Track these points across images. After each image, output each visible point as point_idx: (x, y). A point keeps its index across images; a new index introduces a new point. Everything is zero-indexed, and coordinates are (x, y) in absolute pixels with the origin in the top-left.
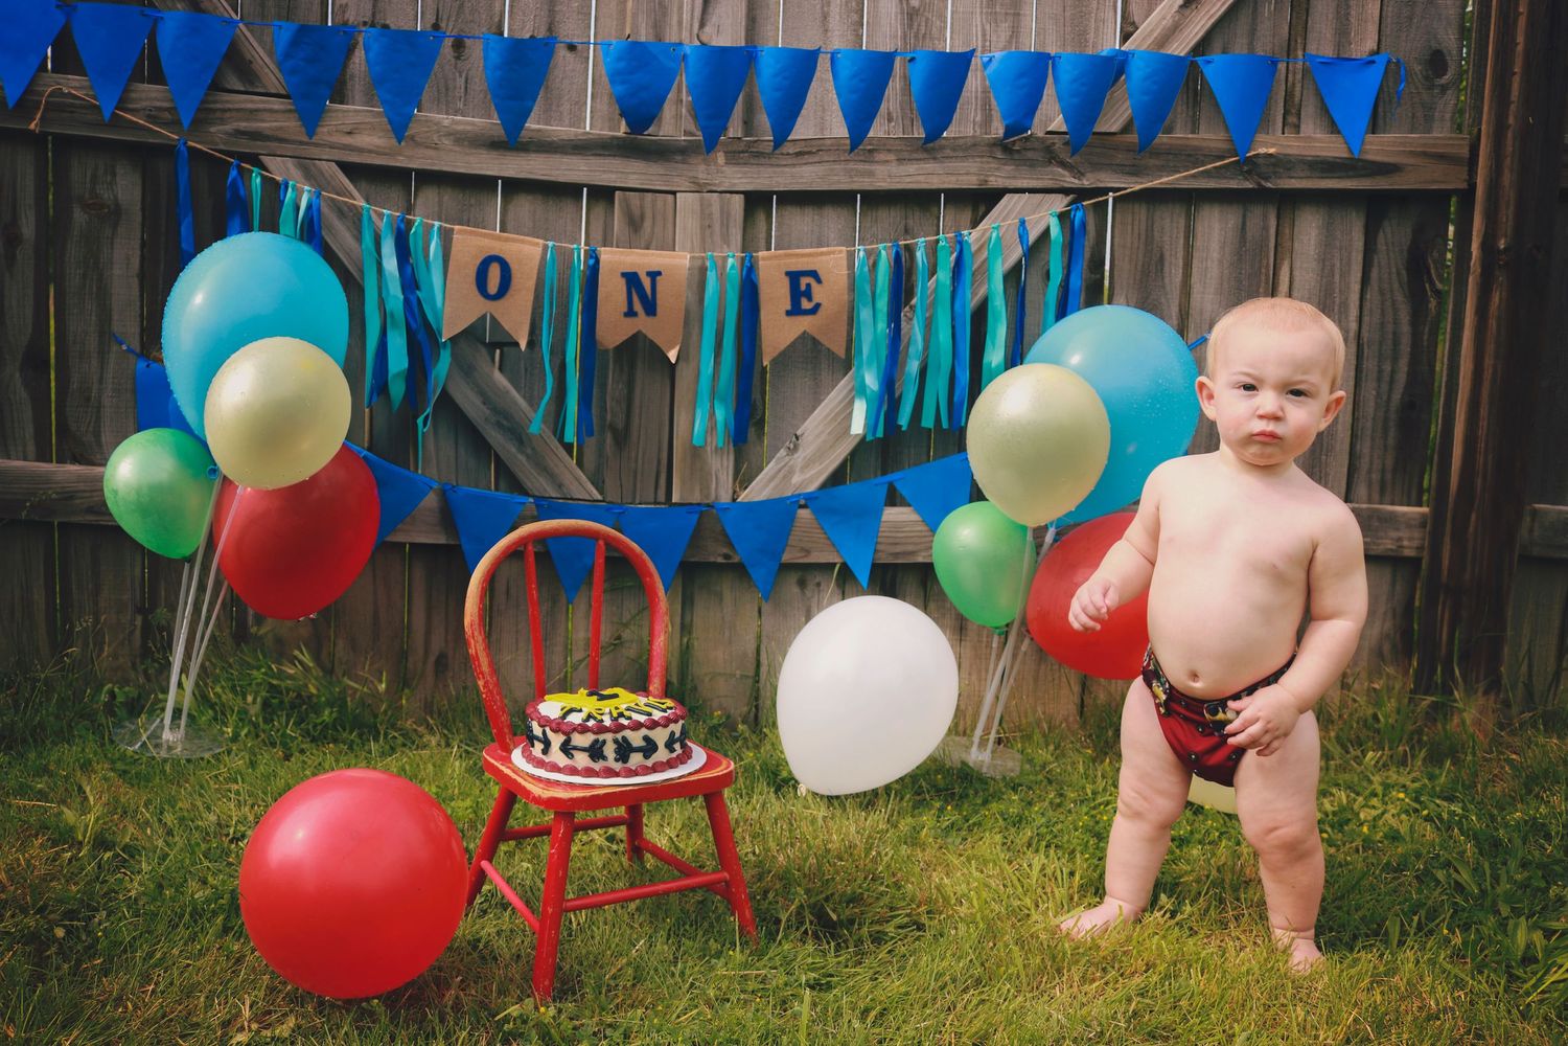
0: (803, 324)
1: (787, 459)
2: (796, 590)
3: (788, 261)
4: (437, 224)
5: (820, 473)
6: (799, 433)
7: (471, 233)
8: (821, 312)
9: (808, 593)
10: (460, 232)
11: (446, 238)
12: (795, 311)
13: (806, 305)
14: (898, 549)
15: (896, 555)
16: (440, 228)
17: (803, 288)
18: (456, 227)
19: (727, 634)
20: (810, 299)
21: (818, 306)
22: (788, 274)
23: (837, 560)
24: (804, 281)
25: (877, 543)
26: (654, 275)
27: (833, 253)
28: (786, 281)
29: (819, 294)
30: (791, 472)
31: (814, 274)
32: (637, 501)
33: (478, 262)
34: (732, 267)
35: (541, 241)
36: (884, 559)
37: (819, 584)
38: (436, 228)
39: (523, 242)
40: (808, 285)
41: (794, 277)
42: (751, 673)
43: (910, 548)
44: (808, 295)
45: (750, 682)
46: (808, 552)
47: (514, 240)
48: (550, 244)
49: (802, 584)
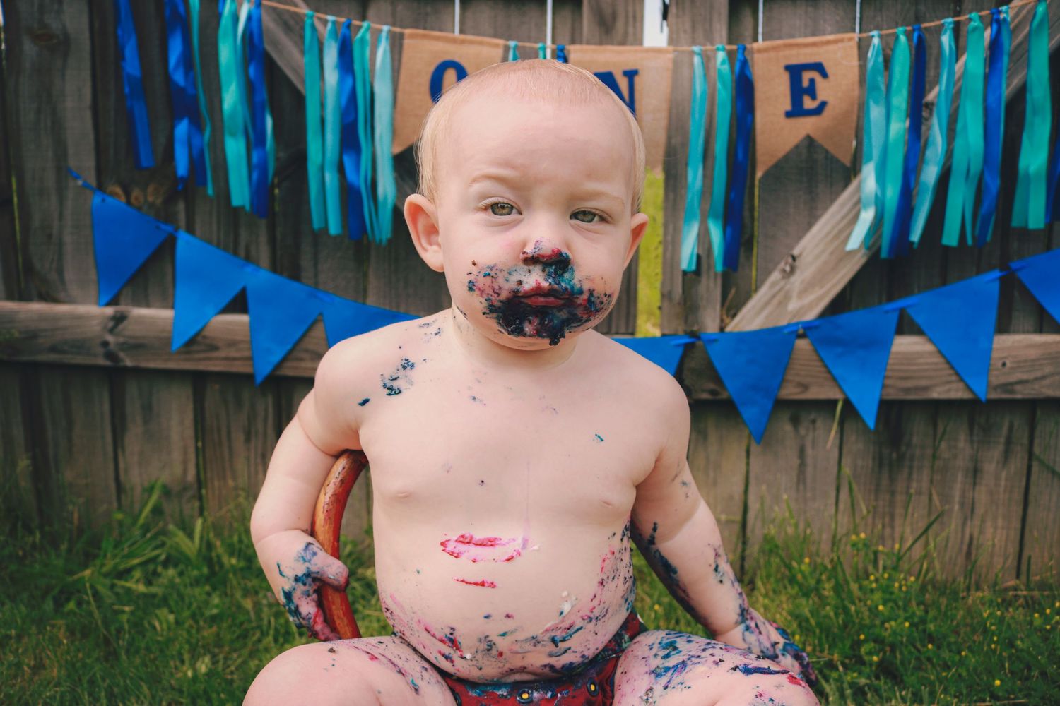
0: (806, 126)
1: (782, 283)
2: (788, 427)
3: (787, 52)
4: (385, 28)
5: (820, 298)
6: (796, 252)
7: (424, 37)
8: (827, 112)
9: (802, 431)
10: (412, 36)
11: (397, 44)
12: (797, 111)
13: (809, 104)
14: (909, 384)
15: (907, 390)
16: (389, 32)
17: (806, 84)
18: (407, 31)
19: (712, 474)
20: (814, 97)
21: (823, 105)
22: (789, 68)
23: (837, 395)
24: (807, 76)
25: (885, 377)
26: (631, 75)
27: (842, 40)
28: (785, 79)
29: (825, 90)
30: (787, 297)
31: (819, 68)
32: (614, 330)
33: (432, 68)
34: (723, 63)
35: (501, 42)
36: (893, 395)
37: (814, 422)
38: (384, 35)
39: (481, 43)
40: (812, 81)
41: (795, 71)
42: (738, 518)
43: (923, 383)
44: (811, 91)
45: (737, 528)
46: (805, 387)
47: (472, 42)
48: (512, 44)
49: (795, 421)
